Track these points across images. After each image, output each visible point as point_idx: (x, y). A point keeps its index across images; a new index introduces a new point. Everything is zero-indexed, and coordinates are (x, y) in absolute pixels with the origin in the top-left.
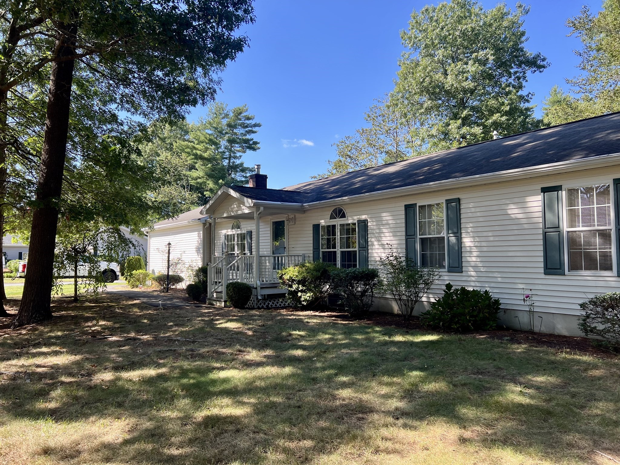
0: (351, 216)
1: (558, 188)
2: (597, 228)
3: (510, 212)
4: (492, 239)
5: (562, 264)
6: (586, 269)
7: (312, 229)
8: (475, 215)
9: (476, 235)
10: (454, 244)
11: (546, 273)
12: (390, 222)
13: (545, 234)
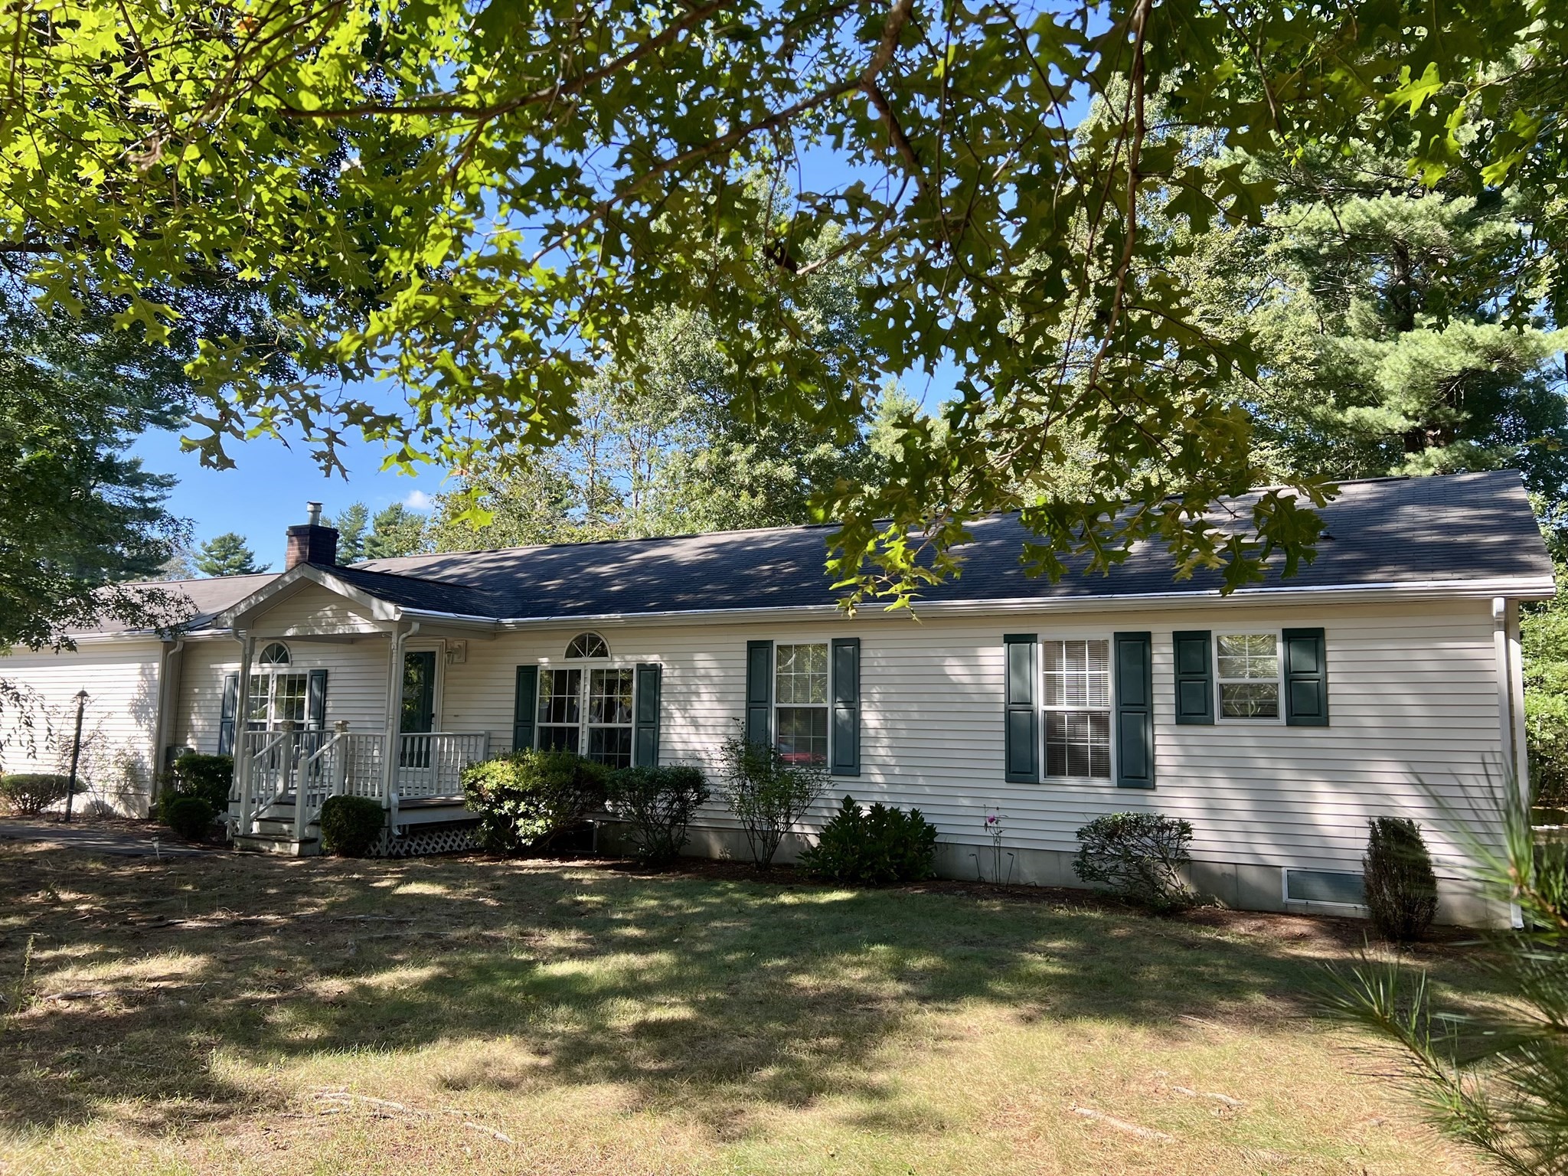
0: (622, 654)
1: (1031, 639)
2: (1088, 708)
3: (948, 670)
4: (916, 716)
5: (1034, 765)
6: (1070, 774)
7: (514, 675)
8: (887, 671)
9: (886, 707)
10: (844, 722)
11: (1009, 780)
12: (713, 673)
13: (1008, 713)
